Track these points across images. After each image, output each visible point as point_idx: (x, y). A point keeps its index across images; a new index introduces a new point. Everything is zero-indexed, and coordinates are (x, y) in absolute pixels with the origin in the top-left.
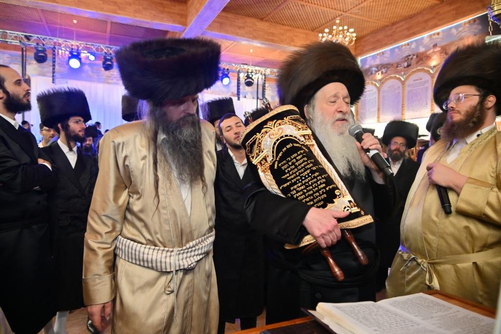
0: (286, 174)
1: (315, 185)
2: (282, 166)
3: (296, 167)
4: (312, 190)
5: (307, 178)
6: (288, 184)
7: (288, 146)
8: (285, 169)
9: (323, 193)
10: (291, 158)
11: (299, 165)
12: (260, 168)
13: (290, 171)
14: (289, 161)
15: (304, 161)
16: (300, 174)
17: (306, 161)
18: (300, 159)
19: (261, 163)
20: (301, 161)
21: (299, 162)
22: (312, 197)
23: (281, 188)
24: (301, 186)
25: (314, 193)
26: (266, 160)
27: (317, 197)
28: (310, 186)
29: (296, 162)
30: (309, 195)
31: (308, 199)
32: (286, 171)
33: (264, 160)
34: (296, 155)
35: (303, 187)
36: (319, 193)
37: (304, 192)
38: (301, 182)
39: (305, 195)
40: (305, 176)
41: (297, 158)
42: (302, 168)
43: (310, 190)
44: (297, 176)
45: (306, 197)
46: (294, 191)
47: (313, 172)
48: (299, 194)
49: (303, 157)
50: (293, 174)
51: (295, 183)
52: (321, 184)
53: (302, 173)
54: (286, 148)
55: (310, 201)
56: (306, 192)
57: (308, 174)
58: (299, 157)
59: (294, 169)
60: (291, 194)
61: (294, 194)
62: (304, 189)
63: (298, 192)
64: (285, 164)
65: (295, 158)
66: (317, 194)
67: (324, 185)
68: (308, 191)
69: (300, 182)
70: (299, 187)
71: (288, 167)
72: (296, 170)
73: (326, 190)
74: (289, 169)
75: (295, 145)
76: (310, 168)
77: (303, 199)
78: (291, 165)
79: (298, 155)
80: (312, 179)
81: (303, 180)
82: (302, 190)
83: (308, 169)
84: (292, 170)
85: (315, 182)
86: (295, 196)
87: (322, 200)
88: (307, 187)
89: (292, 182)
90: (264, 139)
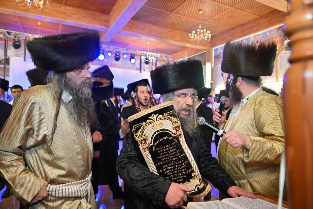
0: (161, 156)
1: (179, 168)
2: (159, 150)
3: (168, 153)
4: (177, 170)
5: (175, 162)
6: (162, 163)
7: (164, 138)
8: (161, 153)
9: (184, 175)
10: (165, 147)
11: (171, 153)
12: (140, 145)
13: (164, 155)
14: (164, 148)
15: (174, 151)
16: (170, 158)
17: (176, 151)
18: (172, 149)
19: (142, 142)
20: (172, 151)
21: (171, 151)
22: (176, 175)
23: (156, 165)
24: (170, 166)
25: (178, 173)
26: (145, 142)
27: (179, 176)
28: (176, 168)
29: (169, 150)
30: (175, 173)
31: (173, 176)
32: (161, 154)
33: (144, 141)
34: (169, 145)
35: (171, 167)
36: (181, 174)
37: (172, 171)
38: (171, 164)
39: (172, 173)
40: (173, 161)
41: (170, 148)
42: (172, 155)
43: (176, 170)
44: (168, 159)
45: (173, 174)
46: (166, 169)
47: (179, 160)
48: (169, 171)
49: (174, 148)
50: (165, 157)
51: (166, 164)
52: (183, 168)
53: (172, 158)
54: (163, 139)
55: (175, 177)
56: (173, 171)
57: (176, 160)
58: (171, 148)
59: (166, 154)
60: (163, 170)
61: (165, 171)
62: (172, 169)
63: (167, 170)
64: (160, 150)
65: (168, 147)
66: (180, 174)
67: (185, 169)
68: (174, 171)
69: (169, 163)
70: (169, 167)
71: (162, 152)
72: (168, 155)
73: (186, 173)
74: (163, 153)
75: (170, 138)
76: (178, 157)
77: (170, 175)
78: (165, 151)
79: (171, 146)
80: (178, 164)
81: (171, 163)
82: (170, 169)
83: (176, 157)
84: (165, 154)
85: (179, 167)
86: (165, 173)
87: (183, 178)
88: (174, 168)
89: (164, 162)
90: (147, 128)
